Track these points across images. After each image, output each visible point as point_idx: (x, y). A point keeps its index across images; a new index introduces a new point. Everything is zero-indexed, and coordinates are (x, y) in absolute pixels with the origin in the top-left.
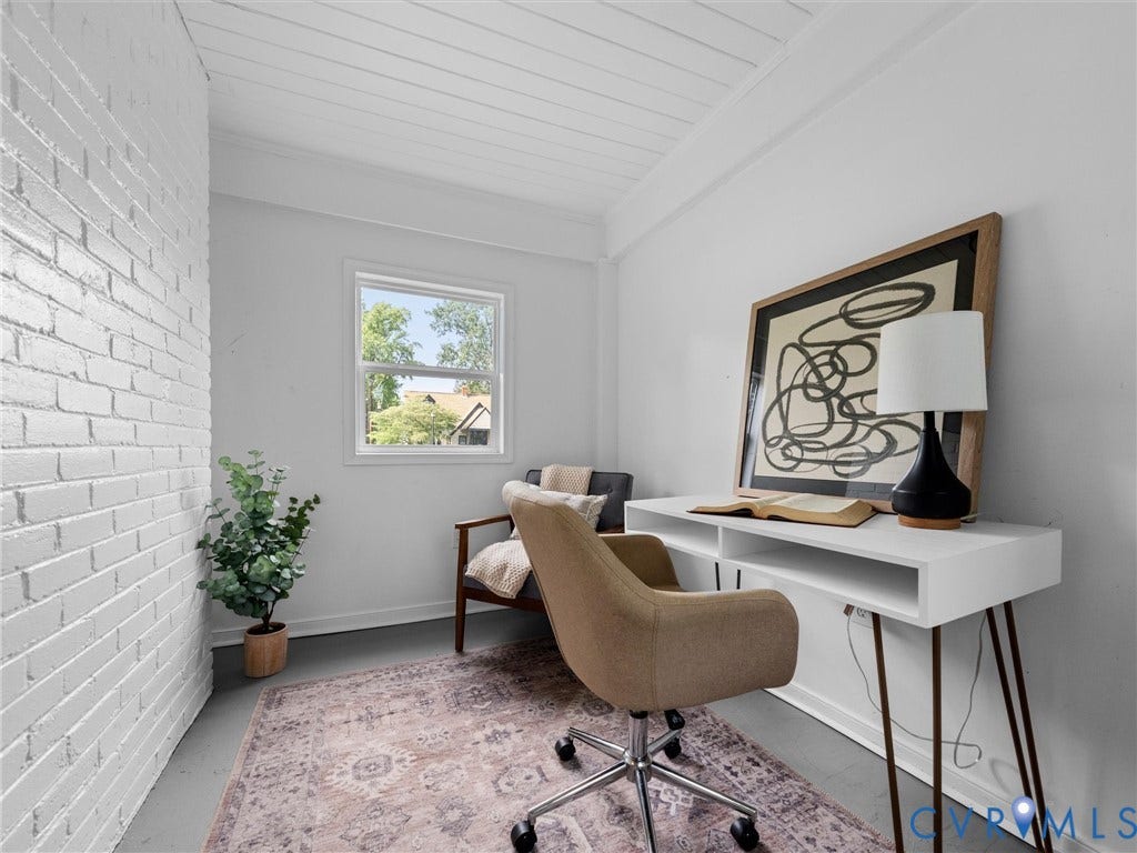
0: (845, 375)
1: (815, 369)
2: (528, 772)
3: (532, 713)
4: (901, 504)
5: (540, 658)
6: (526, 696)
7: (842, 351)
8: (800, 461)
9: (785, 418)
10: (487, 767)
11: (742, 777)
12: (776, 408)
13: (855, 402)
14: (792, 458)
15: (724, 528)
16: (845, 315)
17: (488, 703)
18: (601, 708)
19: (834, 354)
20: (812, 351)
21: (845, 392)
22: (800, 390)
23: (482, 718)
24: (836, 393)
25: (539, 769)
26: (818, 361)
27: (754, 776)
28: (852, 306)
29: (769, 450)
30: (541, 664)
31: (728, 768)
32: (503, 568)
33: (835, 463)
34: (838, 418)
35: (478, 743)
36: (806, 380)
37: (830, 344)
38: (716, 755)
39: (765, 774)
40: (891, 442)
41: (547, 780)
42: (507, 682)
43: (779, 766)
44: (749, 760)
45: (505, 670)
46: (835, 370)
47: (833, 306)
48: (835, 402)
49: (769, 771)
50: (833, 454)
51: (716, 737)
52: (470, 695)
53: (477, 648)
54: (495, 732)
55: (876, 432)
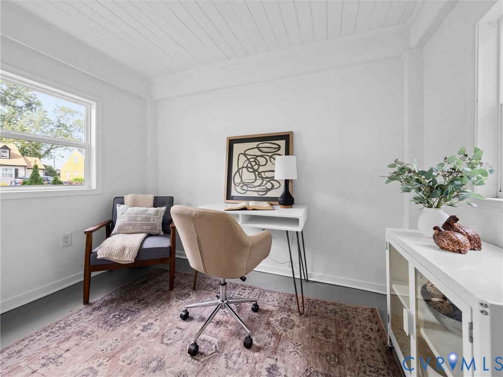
0: (259, 165)
1: (250, 162)
2: (173, 331)
3: (156, 311)
4: (281, 202)
5: (141, 289)
6: (148, 306)
7: (258, 158)
8: (247, 191)
9: (241, 177)
10: (153, 340)
11: (244, 295)
12: (238, 173)
13: (262, 174)
14: (244, 190)
15: (242, 215)
16: (258, 148)
17: (129, 318)
18: (185, 296)
19: (255, 159)
20: (249, 157)
21: (259, 171)
22: (246, 169)
23: (132, 325)
24: (257, 170)
25: (177, 328)
26: (251, 160)
27: (247, 293)
28: (260, 146)
29: (236, 187)
30: (144, 291)
31: (239, 294)
32: (124, 249)
33: (258, 191)
34: (258, 178)
35: (139, 334)
36: (247, 165)
37: (254, 155)
38: (233, 292)
39: (249, 291)
40: (273, 186)
41: (184, 329)
42: (132, 305)
43: (251, 287)
44: (242, 289)
45: (125, 301)
46: (256, 164)
47: (254, 144)
48: (257, 173)
49: (249, 290)
50: (257, 189)
51: (230, 287)
52: (114, 319)
53: (96, 298)
54: (144, 327)
55: (268, 183)
